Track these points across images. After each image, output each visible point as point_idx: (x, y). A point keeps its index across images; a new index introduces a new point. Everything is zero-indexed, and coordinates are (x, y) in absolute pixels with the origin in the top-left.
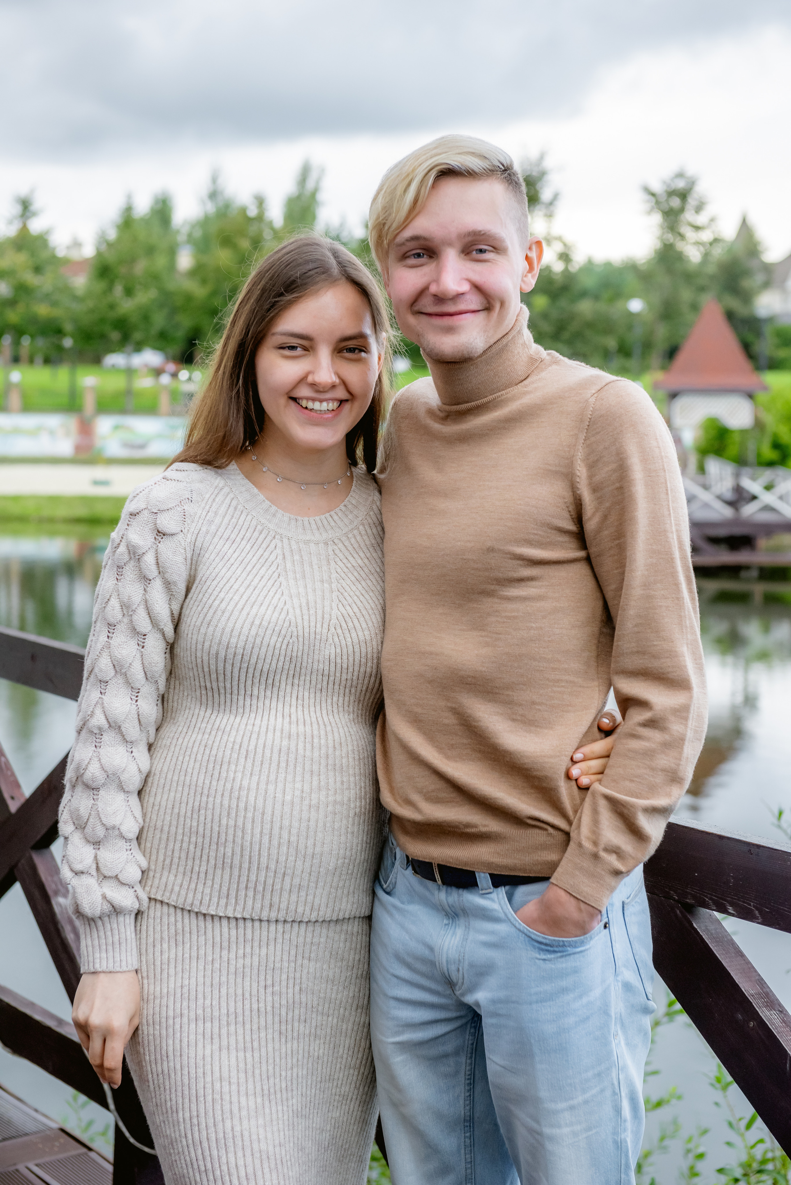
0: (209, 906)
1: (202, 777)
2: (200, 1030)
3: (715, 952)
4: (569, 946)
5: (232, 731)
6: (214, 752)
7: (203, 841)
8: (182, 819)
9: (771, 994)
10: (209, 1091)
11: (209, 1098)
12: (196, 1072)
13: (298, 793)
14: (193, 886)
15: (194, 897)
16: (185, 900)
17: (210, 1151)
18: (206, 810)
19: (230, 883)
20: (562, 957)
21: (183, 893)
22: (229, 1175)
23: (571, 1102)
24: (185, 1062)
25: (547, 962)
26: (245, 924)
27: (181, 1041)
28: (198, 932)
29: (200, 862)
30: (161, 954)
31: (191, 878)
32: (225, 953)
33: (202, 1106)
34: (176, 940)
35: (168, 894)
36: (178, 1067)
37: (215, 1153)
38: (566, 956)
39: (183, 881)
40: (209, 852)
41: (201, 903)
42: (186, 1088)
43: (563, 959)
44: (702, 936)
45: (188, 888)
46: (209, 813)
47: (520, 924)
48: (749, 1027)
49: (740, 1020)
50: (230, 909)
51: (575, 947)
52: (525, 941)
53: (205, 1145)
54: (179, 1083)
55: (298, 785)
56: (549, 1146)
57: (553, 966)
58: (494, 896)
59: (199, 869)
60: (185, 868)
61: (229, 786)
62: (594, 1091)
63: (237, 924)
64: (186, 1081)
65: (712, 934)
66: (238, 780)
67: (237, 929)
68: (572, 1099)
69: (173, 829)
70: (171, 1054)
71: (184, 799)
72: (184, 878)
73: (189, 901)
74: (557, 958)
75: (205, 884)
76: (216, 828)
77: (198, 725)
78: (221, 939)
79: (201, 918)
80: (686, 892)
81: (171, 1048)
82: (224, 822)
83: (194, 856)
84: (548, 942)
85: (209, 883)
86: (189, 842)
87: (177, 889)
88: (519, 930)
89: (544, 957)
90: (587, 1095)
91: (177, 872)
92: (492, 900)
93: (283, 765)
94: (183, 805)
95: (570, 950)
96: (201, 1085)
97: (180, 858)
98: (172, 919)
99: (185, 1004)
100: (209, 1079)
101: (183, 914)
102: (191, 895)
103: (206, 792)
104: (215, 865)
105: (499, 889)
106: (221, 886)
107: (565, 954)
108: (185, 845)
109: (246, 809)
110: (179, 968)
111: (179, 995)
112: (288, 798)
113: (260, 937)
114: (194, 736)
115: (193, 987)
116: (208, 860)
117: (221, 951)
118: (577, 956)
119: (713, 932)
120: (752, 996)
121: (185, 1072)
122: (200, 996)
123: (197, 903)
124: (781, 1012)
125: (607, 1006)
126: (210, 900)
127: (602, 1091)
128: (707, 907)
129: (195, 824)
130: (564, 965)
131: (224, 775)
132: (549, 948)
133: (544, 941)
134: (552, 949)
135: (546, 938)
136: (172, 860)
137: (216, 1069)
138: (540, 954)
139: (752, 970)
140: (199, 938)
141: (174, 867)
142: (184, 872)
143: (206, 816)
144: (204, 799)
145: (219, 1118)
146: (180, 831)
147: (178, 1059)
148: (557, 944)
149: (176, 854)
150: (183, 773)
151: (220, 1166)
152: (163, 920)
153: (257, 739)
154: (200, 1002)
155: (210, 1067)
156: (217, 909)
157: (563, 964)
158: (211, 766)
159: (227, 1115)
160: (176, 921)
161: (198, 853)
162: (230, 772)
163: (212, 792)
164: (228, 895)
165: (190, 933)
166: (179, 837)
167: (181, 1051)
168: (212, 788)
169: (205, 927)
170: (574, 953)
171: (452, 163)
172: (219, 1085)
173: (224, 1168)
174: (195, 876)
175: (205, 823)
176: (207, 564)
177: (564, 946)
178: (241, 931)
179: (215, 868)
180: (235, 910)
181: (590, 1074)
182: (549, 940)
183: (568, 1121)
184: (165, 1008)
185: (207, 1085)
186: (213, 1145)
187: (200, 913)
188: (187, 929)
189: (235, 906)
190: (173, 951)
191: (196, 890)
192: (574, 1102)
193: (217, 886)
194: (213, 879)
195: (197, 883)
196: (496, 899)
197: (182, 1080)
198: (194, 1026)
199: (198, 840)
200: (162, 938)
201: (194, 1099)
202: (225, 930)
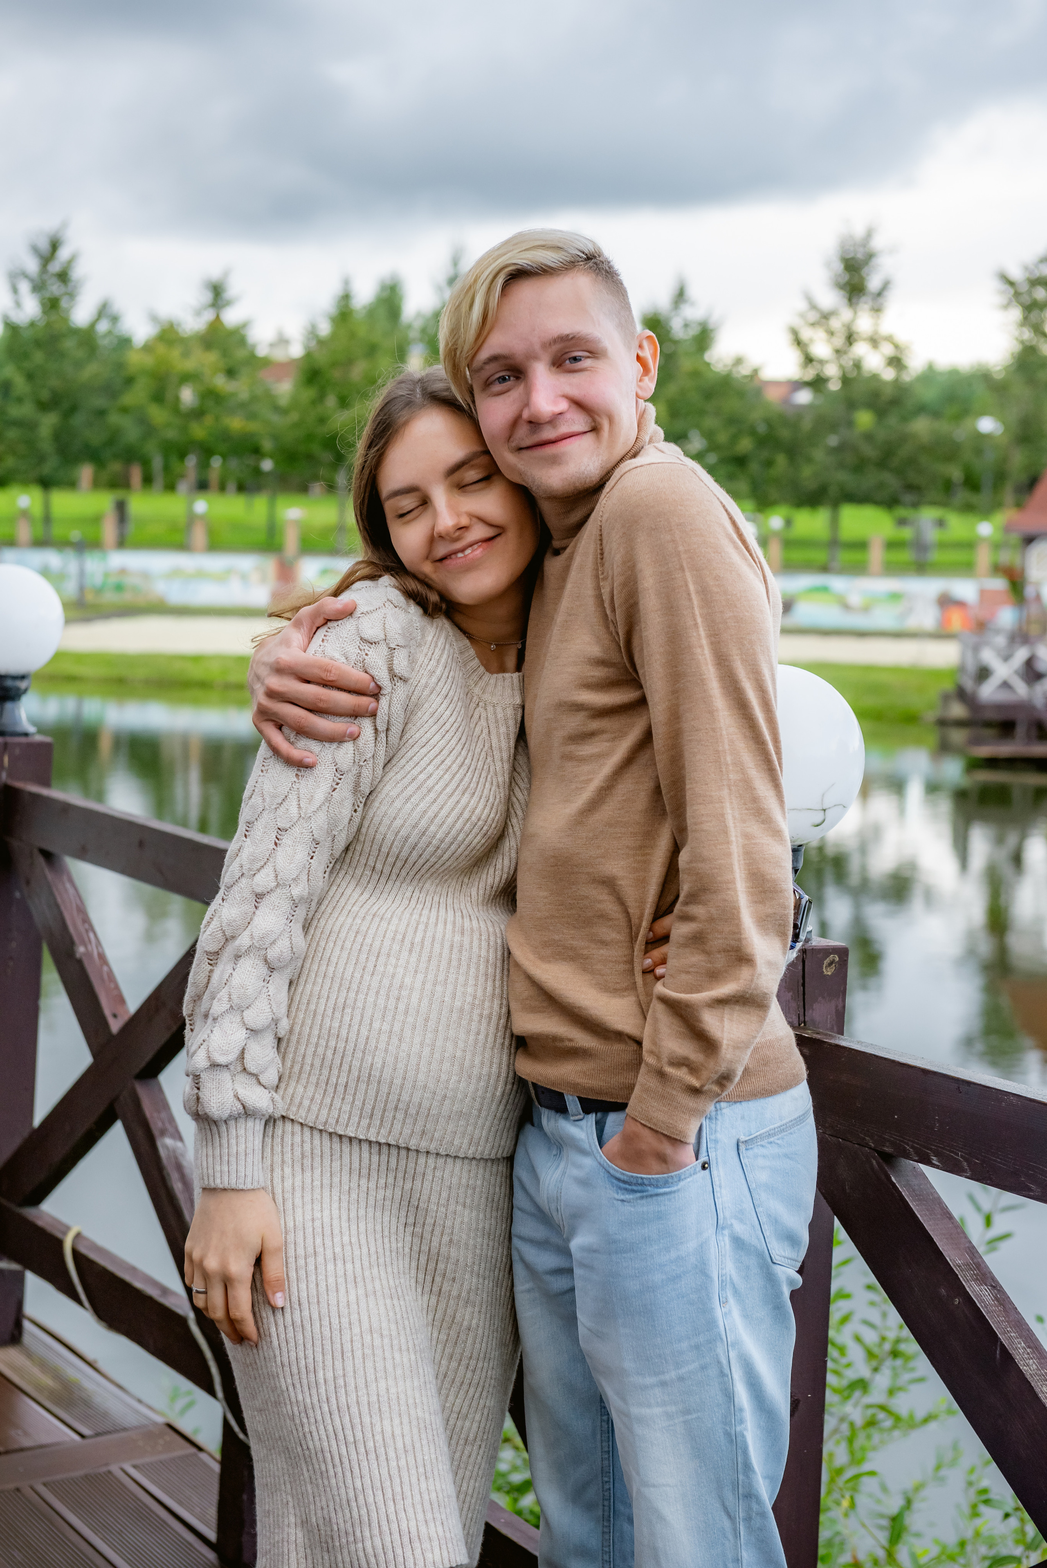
0: (347, 1126)
1: (350, 969)
2: (341, 1272)
3: (916, 1212)
4: (649, 1185)
5: (394, 919)
6: (368, 941)
7: (345, 1047)
8: (319, 1017)
9: (983, 1265)
10: (357, 1345)
11: (358, 1354)
12: (340, 1322)
13: (469, 999)
14: (328, 1100)
15: (329, 1114)
16: (317, 1117)
17: (360, 1418)
18: (353, 1009)
19: (376, 1100)
20: (642, 1198)
21: (315, 1108)
22: (385, 1447)
23: (662, 1377)
24: (324, 1311)
25: (625, 1203)
26: (389, 1150)
27: (317, 1285)
28: (331, 1156)
29: (339, 1072)
30: (283, 1181)
31: (325, 1090)
32: (363, 1182)
33: (349, 1364)
34: (302, 1164)
35: (294, 1109)
36: (315, 1316)
37: (366, 1419)
38: (647, 1197)
39: (314, 1093)
40: (351, 1062)
41: (337, 1122)
42: (327, 1343)
43: (644, 1201)
44: (901, 1193)
45: (321, 1103)
46: (358, 1013)
47: (601, 1156)
48: (953, 1304)
49: (944, 1296)
50: (373, 1131)
51: (657, 1187)
52: (604, 1177)
53: (354, 1410)
54: (317, 1336)
55: (470, 990)
56: (638, 1430)
57: (632, 1209)
58: (583, 1123)
59: (337, 1081)
60: (318, 1079)
61: (386, 982)
62: (692, 1367)
63: (380, 1149)
64: (327, 1333)
65: (914, 1190)
66: (399, 977)
67: (380, 1155)
68: (663, 1373)
69: (307, 1029)
70: (304, 1301)
71: (325, 994)
72: (316, 1090)
73: (322, 1118)
74: (637, 1199)
75: (343, 1099)
76: (364, 1032)
77: (348, 907)
78: (360, 1165)
79: (336, 1140)
80: (884, 1138)
81: (304, 1295)
82: (376, 1025)
83: (332, 1063)
84: (625, 1178)
85: (349, 1098)
86: (326, 1047)
87: (306, 1103)
88: (600, 1164)
89: (622, 1197)
90: (683, 1371)
91: (307, 1083)
92: (581, 1128)
93: (454, 963)
94: (323, 1001)
95: (651, 1190)
96: (347, 1337)
97: (312, 1065)
98: (298, 1139)
99: (319, 1241)
100: (356, 1330)
101: (312, 1135)
102: (324, 1112)
103: (354, 986)
104: (359, 1078)
105: (590, 1116)
106: (364, 1104)
107: (645, 1194)
108: (320, 1050)
109: (406, 1012)
110: (308, 1198)
111: (309, 1230)
112: (458, 1004)
113: (406, 1167)
114: (341, 919)
115: (327, 1220)
116: (350, 1071)
117: (359, 1179)
118: (660, 1198)
119: (916, 1188)
120: (959, 1266)
121: (326, 1322)
122: (336, 1231)
123: (332, 1121)
124: (994, 1287)
125: (705, 1264)
126: (349, 1118)
127: (703, 1368)
128: (908, 1157)
129: (336, 1025)
130: (645, 1209)
131: (380, 968)
132: (627, 1186)
133: (622, 1177)
134: (630, 1187)
135: (623, 1174)
136: (302, 1067)
137: (364, 1318)
138: (618, 1193)
139: (962, 1235)
140: (333, 1163)
141: (304, 1076)
142: (317, 1083)
143: (352, 1016)
144: (352, 995)
145: (371, 1377)
146: (316, 1032)
147: (314, 1307)
148: (635, 1181)
149: (308, 1060)
150: (324, 963)
151: (373, 1435)
152: (286, 1139)
153: (425, 932)
154: (337, 1239)
155: (356, 1316)
156: (356, 1130)
157: (646, 1207)
158: (363, 957)
159: (381, 1374)
160: (303, 1141)
161: (337, 1062)
162: (389, 967)
163: (364, 988)
164: (372, 1115)
165: (321, 1156)
166: (314, 1040)
167: (318, 1298)
168: (363, 983)
169: (341, 1150)
170: (657, 1195)
171: (520, 262)
172: (369, 1337)
173: (378, 1438)
174: (331, 1090)
175: (350, 1025)
176: (418, 724)
177: (642, 1184)
178: (384, 1157)
179: (358, 1081)
180: (378, 1133)
181: (684, 1345)
182: (627, 1176)
183: (659, 1400)
184: (293, 1246)
185: (355, 1338)
186: (365, 1410)
187: (336, 1133)
188: (317, 1151)
189: (380, 1128)
190: (298, 1178)
191: (331, 1105)
192: (667, 1377)
193: (358, 1103)
194: (355, 1094)
195: (334, 1097)
196: (585, 1128)
197: (321, 1333)
198: (333, 1267)
199: (338, 1046)
200: (283, 1162)
201: (338, 1355)
202: (365, 1155)
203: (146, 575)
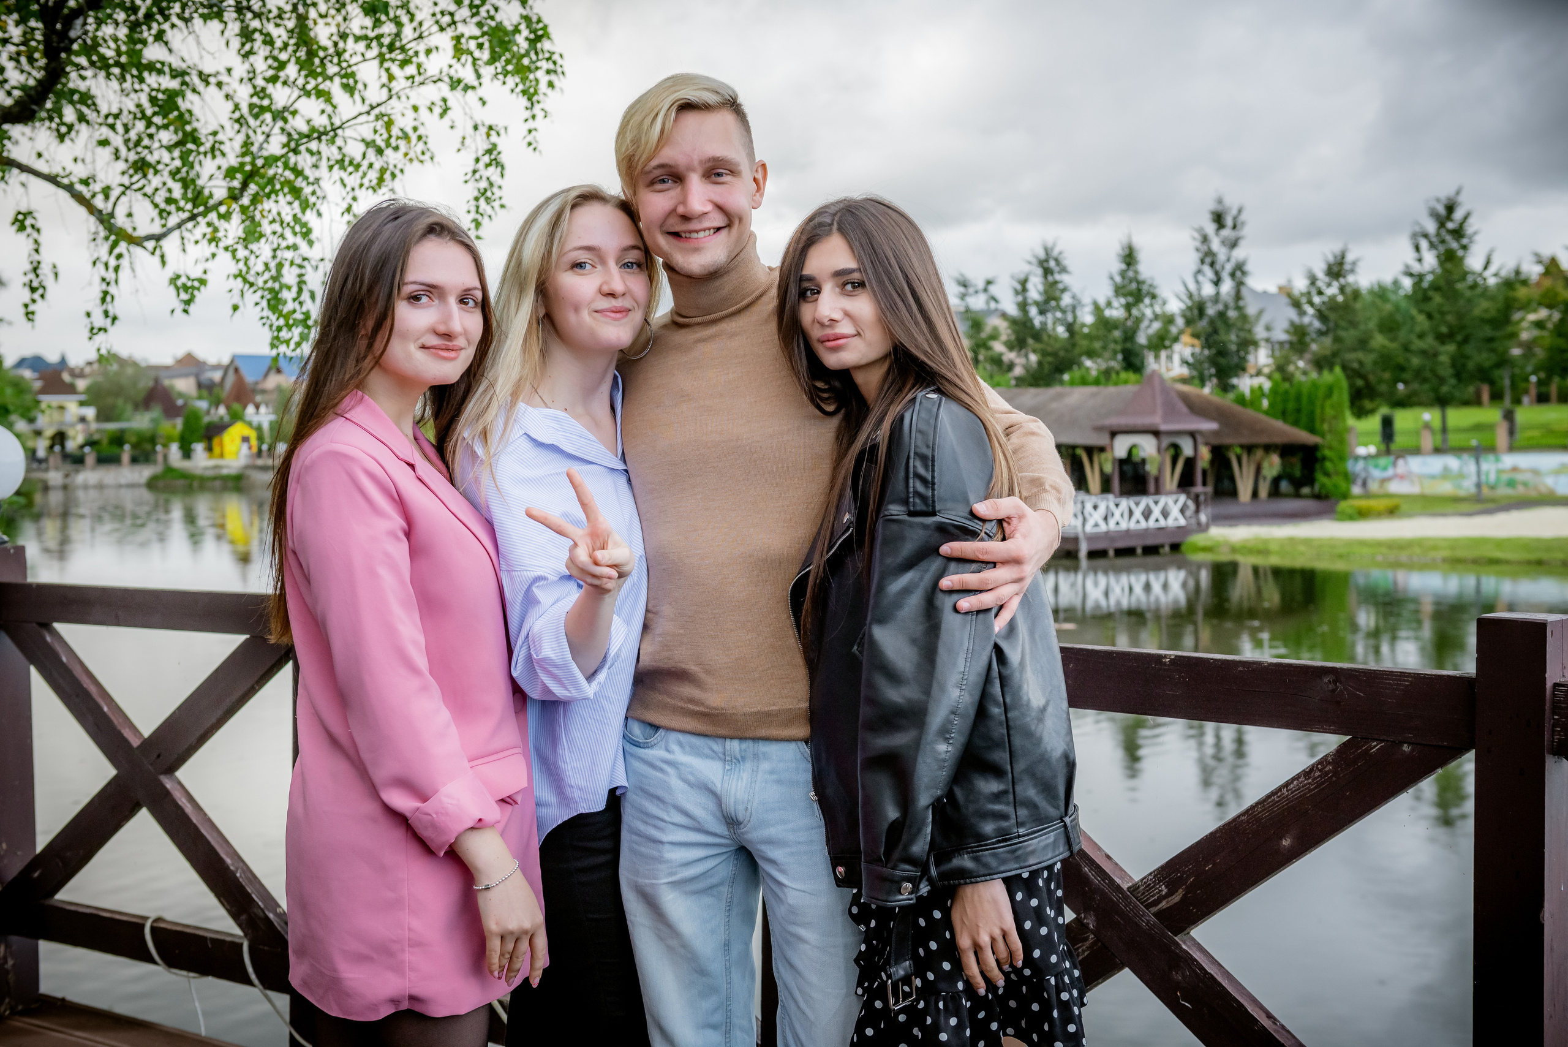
203: (1536, 472)
